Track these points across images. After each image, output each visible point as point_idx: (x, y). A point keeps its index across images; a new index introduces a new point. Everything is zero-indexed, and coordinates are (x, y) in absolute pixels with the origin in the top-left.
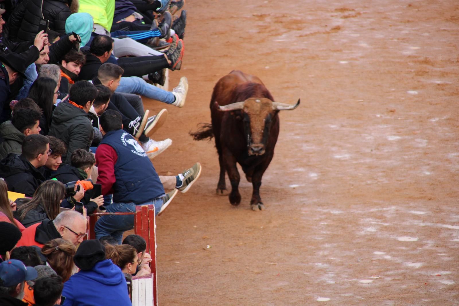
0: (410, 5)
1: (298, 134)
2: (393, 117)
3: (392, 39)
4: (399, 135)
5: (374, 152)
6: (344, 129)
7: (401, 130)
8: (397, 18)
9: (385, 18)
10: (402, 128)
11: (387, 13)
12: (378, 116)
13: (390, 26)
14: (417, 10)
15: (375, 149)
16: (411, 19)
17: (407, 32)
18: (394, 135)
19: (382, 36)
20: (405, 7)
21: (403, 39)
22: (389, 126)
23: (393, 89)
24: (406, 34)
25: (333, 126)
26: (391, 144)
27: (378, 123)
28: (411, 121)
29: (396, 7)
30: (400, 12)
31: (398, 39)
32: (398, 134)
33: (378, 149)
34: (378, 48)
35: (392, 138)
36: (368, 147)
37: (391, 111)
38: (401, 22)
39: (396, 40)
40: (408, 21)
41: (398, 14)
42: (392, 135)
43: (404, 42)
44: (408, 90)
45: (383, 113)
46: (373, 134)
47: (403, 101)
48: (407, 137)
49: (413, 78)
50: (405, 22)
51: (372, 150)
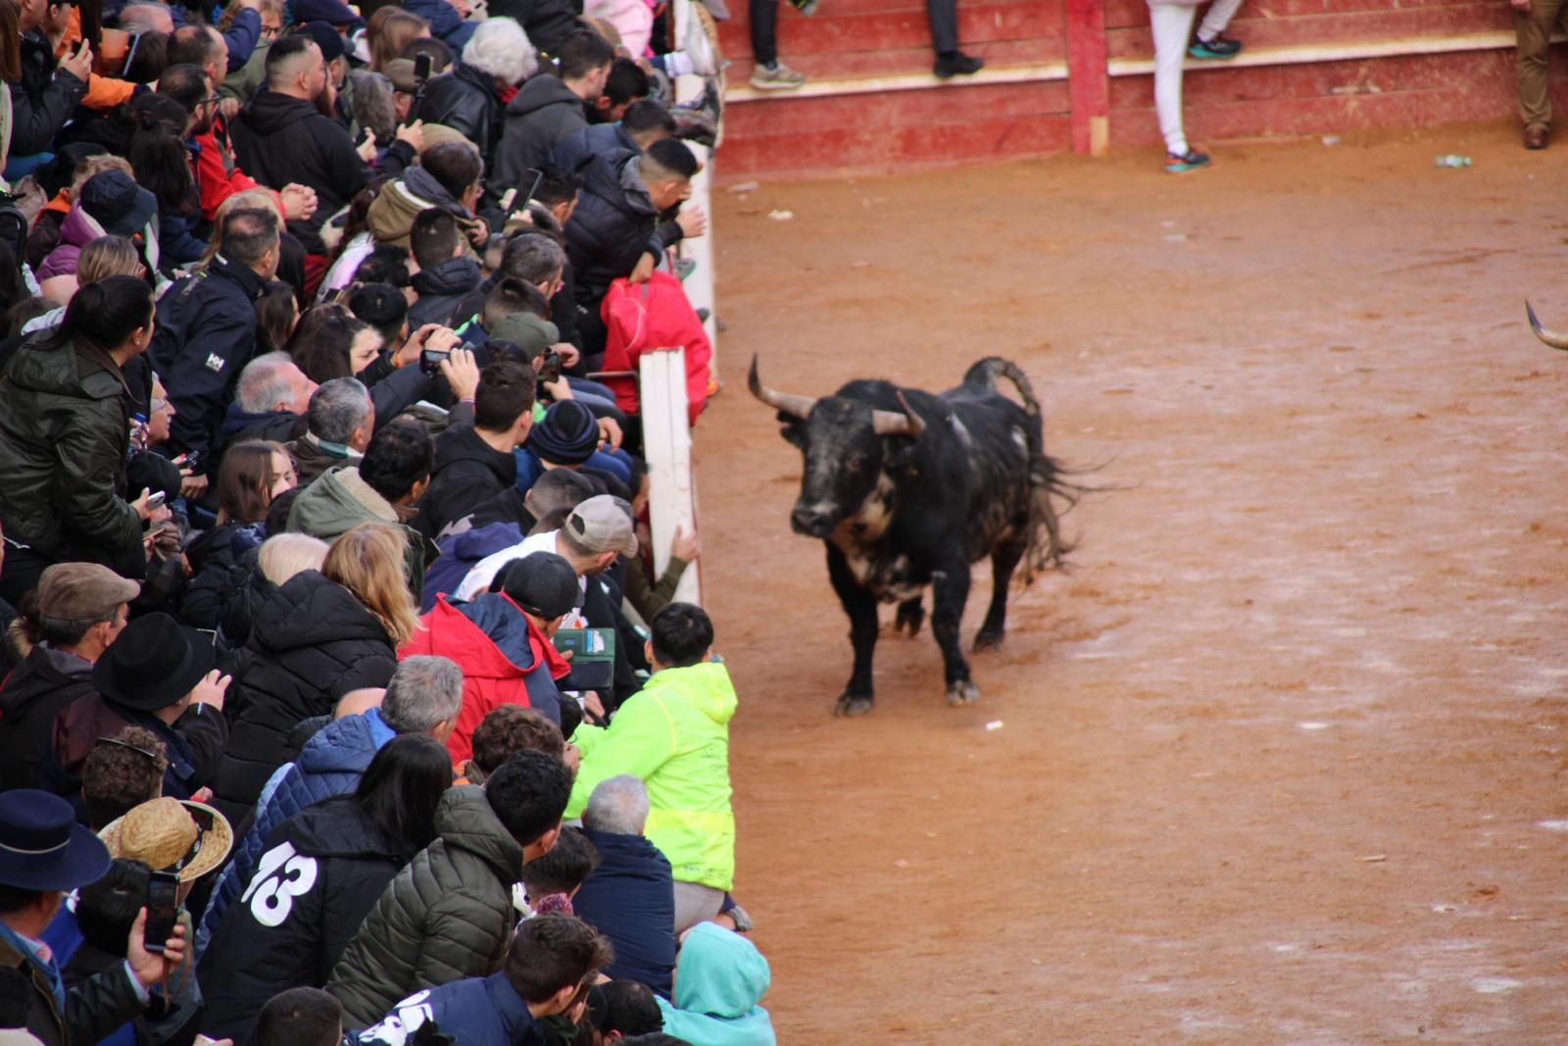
0: (1535, 527)
1: (1165, 979)
2: (1491, 913)
3: (1478, 643)
4: (1512, 976)
5: (1429, 1035)
6: (1322, 955)
7: (1524, 957)
8: (1494, 572)
9: (1451, 571)
10: (1523, 950)
11: (1459, 556)
12: (1440, 908)
13: (1471, 598)
14: (1559, 541)
15: (1432, 1027)
16: (1540, 574)
17: (1529, 618)
18: (1498, 974)
19: (1442, 635)
20: (1519, 532)
21: (1516, 643)
22: (1479, 944)
23: (1489, 817)
24: (1527, 624)
25: (1281, 948)
26: (1487, 1004)
27: (1440, 935)
28: (1555, 924)
29: (1487, 533)
30: (1504, 552)
31: (1499, 643)
32: (1511, 970)
33: (1443, 1025)
34: (1431, 674)
35: (1491, 987)
36: (1409, 1019)
37: (1484, 892)
38: (1508, 584)
39: (1492, 647)
40: (1532, 582)
41: (1496, 558)
42: (1488, 975)
43: (1521, 654)
44: (1541, 819)
45: (1455, 901)
46: (1423, 971)
47: (1524, 855)
48: (1541, 981)
49: (1555, 776)
50: (1522, 586)
51: (1421, 1030)
